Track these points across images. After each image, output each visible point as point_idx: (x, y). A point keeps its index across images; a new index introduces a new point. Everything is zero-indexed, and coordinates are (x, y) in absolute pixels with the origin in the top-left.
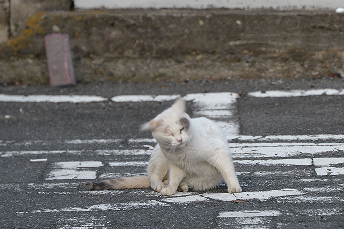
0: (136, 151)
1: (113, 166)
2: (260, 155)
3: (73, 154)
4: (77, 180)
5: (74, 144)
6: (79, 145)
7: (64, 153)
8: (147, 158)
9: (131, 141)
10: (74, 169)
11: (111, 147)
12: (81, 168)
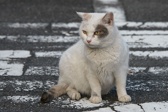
0: (56, 37)
1: (39, 57)
2: (147, 44)
3: (10, 40)
4: (6, 76)
5: (13, 28)
6: (17, 29)
7: (4, 39)
8: (64, 47)
9: (54, 25)
10: (7, 60)
11: (39, 32)
12: (12, 59)
